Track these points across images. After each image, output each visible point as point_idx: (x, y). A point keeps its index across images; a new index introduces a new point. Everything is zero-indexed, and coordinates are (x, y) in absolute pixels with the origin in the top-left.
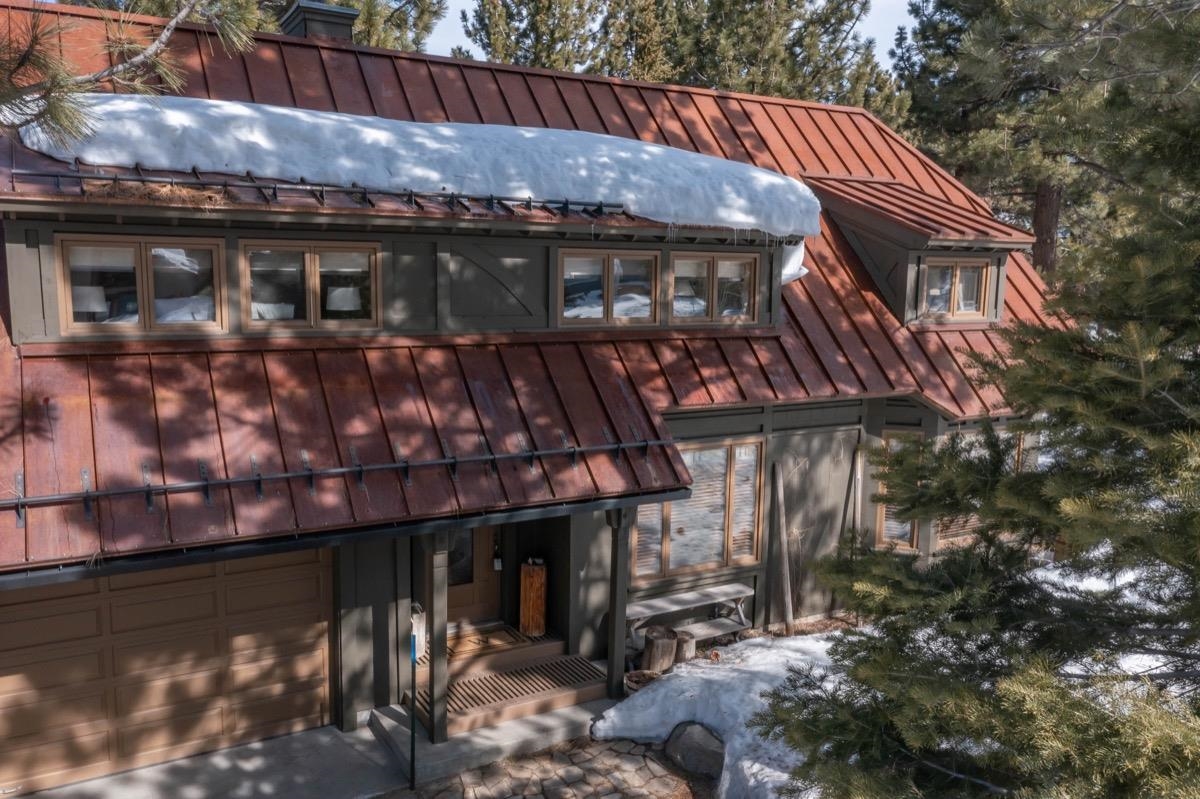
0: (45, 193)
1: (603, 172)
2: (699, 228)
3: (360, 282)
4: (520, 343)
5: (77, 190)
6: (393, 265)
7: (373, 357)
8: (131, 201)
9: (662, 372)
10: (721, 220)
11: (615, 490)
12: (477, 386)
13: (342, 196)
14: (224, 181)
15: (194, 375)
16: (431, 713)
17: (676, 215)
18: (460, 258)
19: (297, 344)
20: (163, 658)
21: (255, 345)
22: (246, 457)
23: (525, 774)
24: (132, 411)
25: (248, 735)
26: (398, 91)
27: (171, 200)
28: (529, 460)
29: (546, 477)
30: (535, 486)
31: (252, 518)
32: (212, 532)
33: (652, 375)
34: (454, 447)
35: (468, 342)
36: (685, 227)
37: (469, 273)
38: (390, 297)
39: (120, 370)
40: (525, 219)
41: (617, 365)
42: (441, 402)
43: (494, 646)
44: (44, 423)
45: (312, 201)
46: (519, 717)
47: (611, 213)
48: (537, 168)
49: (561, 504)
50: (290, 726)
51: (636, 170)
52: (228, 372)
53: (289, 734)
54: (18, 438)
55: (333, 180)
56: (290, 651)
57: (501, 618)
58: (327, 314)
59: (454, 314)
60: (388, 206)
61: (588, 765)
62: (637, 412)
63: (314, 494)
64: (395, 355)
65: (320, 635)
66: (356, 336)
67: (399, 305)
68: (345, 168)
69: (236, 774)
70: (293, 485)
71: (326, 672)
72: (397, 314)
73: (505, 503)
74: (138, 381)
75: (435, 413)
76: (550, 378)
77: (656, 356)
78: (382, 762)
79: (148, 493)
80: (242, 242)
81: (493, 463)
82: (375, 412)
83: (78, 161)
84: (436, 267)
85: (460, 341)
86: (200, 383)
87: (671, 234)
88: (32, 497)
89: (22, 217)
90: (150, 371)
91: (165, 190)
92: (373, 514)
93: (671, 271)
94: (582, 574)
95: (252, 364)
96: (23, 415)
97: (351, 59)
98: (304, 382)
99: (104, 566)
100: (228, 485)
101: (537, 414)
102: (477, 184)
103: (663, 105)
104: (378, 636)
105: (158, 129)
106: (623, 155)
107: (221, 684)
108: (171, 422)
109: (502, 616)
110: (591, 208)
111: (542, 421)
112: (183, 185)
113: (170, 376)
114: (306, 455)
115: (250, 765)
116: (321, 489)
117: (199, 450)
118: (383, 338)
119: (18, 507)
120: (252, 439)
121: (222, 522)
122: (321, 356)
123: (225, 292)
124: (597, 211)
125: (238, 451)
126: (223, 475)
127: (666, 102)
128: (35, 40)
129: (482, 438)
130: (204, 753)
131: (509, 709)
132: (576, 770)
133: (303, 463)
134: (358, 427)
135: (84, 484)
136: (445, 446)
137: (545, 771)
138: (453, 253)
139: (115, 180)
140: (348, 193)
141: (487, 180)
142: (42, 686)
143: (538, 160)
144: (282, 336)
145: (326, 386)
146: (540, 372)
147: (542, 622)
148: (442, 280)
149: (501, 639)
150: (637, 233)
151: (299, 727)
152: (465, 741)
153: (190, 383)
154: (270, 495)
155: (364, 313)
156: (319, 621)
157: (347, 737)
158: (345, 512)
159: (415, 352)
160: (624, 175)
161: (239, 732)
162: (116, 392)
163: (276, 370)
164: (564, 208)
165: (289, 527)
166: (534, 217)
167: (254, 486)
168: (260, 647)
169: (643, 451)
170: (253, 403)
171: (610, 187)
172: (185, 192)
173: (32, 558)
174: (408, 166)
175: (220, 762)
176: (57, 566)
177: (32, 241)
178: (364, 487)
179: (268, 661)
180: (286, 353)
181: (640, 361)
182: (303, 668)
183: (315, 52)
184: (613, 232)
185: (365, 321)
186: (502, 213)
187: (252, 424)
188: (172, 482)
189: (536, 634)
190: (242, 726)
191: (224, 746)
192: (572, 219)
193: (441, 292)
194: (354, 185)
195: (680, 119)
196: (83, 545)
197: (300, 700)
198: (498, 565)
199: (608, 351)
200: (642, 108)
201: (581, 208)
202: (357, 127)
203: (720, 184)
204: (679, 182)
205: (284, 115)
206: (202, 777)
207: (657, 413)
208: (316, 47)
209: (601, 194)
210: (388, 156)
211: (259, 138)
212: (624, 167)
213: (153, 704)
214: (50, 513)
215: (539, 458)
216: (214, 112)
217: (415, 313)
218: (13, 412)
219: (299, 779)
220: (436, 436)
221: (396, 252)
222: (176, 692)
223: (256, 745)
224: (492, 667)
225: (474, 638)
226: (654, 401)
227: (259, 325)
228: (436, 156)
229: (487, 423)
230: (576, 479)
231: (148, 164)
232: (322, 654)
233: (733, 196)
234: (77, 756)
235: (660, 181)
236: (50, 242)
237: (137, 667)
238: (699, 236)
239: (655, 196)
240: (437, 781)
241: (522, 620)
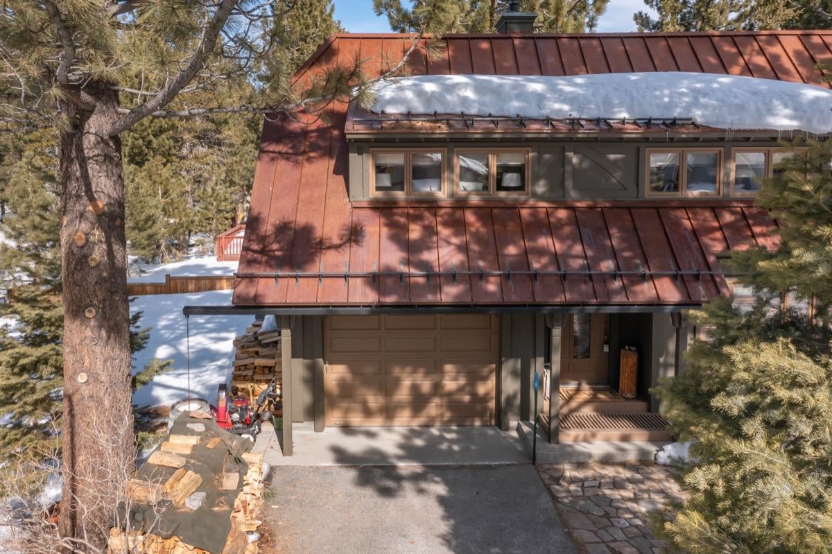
0: (366, 128)
1: (680, 98)
2: (752, 131)
3: (520, 170)
4: (616, 207)
5: (380, 126)
6: (539, 160)
7: (525, 213)
8: (403, 131)
9: (720, 228)
10: (769, 124)
11: (672, 300)
12: (586, 232)
13: (510, 122)
14: (447, 118)
15: (429, 218)
16: (549, 424)
17: (732, 123)
18: (580, 155)
19: (481, 204)
20: (408, 369)
21: (460, 204)
22: (449, 263)
23: (604, 472)
24: (398, 236)
25: (450, 421)
26: (558, 58)
27: (421, 129)
28: (614, 276)
29: (624, 288)
30: (617, 292)
31: (450, 293)
32: (430, 298)
33: (714, 230)
34: (567, 265)
35: (584, 205)
36: (739, 131)
37: (586, 164)
38: (536, 179)
39: (395, 214)
40: (620, 131)
41: (687, 223)
42: (562, 239)
43: (599, 398)
44: (359, 238)
45: (492, 126)
46: (607, 440)
47: (683, 124)
48: (632, 99)
49: (634, 305)
50: (473, 421)
51: (705, 95)
52: (446, 217)
53: (472, 426)
54: (348, 245)
55: (506, 114)
56: (474, 378)
57: (608, 383)
58: (500, 187)
59: (575, 188)
60: (535, 127)
61: (647, 475)
62: (698, 254)
63: (483, 283)
64: (538, 212)
65: (491, 372)
66: (516, 201)
67: (542, 183)
68: (515, 107)
69: (442, 439)
70: (472, 278)
71: (494, 393)
72: (541, 188)
73: (595, 301)
74: (402, 220)
75: (558, 246)
76: (636, 230)
77: (717, 218)
78: (520, 449)
79: (401, 276)
80: (456, 149)
81: (590, 276)
82: (522, 243)
83: (383, 112)
84: (564, 161)
85: (579, 204)
86: (431, 222)
87: (728, 136)
88: (352, 272)
89: (356, 140)
90: (408, 216)
91: (419, 124)
92: (514, 298)
93: (732, 161)
94: (662, 360)
95: (458, 214)
96: (351, 234)
97: (531, 42)
98: (484, 225)
99: (379, 309)
100: (439, 275)
101: (623, 250)
102: (593, 111)
103: (753, 46)
104: (524, 376)
105: (420, 93)
106: (698, 85)
107: (437, 389)
108: (415, 241)
109: (608, 381)
110: (668, 122)
111: (626, 254)
112: (428, 121)
113: (417, 218)
114: (481, 263)
115: (449, 436)
116: (488, 282)
117: (427, 256)
118: (532, 202)
119: (346, 277)
120: (453, 253)
121: (435, 293)
122: (495, 211)
123: (446, 174)
124: (673, 123)
125: (446, 258)
126: (437, 270)
127: (755, 44)
128: (357, 66)
129: (585, 262)
130: (427, 426)
131: (602, 433)
132: (638, 476)
133: (479, 267)
134: (512, 250)
135: (374, 268)
136: (562, 265)
137: (618, 473)
138: (575, 152)
139: (397, 121)
140: (514, 120)
141: (599, 109)
142: (355, 372)
143: (635, 94)
144: (475, 200)
145: (496, 227)
146: (630, 225)
147: (634, 389)
148: (568, 168)
149: (605, 395)
150: (702, 137)
151: (478, 423)
152: (570, 446)
153: (426, 223)
154: (459, 283)
155: (521, 188)
156: (491, 363)
157: (503, 434)
158: (499, 295)
159: (549, 210)
160: (696, 99)
161: (446, 419)
162: (392, 225)
163: (470, 217)
164: (649, 123)
165: (468, 300)
166: (626, 129)
167: (452, 277)
168: (458, 372)
169: (697, 277)
170: (456, 234)
171: (684, 108)
172: (428, 125)
173: (350, 301)
174: (551, 103)
175: (435, 431)
176: (359, 306)
177: (360, 153)
178: (511, 283)
179: (462, 381)
180: (477, 209)
181: (705, 220)
182: (482, 389)
183: (510, 41)
184: (684, 136)
185: (522, 192)
186: (605, 127)
187: (455, 245)
188: (413, 271)
189: (629, 396)
190: (448, 415)
191: (438, 424)
192: (653, 129)
193: (568, 175)
194: (518, 116)
195: (765, 55)
196: (371, 297)
197: (478, 407)
198: (606, 349)
199: (681, 214)
200: (734, 50)
201: (661, 122)
202: (524, 83)
203: (771, 100)
204: (737, 101)
205: (485, 80)
206: (425, 436)
207: (713, 254)
208: (511, 38)
209: (677, 113)
210: (540, 97)
211: (469, 94)
212: (696, 93)
213: (403, 394)
214: (359, 281)
215: (621, 276)
216: (448, 82)
217: (551, 188)
218: (347, 232)
219: (473, 447)
220: (555, 258)
221: (540, 153)
222: (415, 389)
223: (454, 428)
224: (596, 410)
225: (587, 392)
226: (710, 246)
227: (464, 193)
228: (569, 96)
229: (590, 253)
230: (646, 291)
231: (414, 112)
232: (491, 383)
233: (781, 107)
234: (368, 413)
235: (723, 101)
236: (367, 152)
237: (397, 371)
238: (752, 136)
239: (717, 111)
240: (549, 464)
241: (621, 385)
